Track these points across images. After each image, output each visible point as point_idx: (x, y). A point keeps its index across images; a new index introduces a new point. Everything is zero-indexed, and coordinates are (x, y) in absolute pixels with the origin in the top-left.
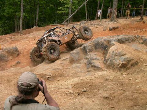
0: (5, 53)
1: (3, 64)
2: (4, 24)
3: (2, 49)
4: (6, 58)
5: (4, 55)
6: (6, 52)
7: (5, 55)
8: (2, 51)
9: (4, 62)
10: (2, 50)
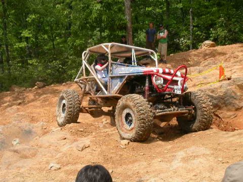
0: (234, 90)
1: (229, 113)
2: (229, 19)
3: (229, 79)
4: (237, 102)
5: (233, 95)
6: (238, 85)
7: (235, 94)
8: (229, 85)
9: (232, 111)
10: (228, 82)
